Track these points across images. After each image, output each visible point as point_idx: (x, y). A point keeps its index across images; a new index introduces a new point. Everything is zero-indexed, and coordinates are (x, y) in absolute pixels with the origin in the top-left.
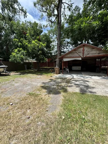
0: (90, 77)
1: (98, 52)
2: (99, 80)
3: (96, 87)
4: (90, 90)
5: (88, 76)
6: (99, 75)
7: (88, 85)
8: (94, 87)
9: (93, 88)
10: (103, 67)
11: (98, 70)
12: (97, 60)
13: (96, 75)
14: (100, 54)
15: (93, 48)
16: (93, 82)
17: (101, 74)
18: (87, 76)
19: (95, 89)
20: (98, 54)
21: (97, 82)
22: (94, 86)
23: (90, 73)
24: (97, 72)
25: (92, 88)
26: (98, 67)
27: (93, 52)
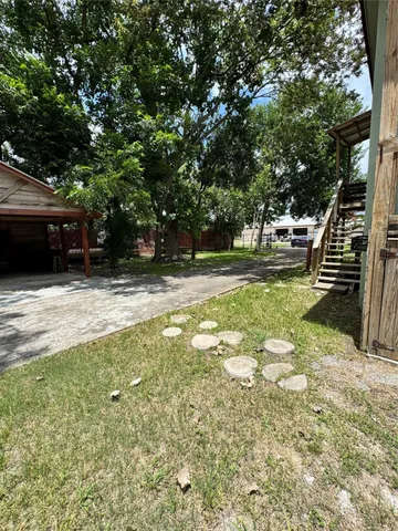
0: (30, 292)
1: (44, 200)
2: (61, 297)
3: (48, 328)
4: (23, 349)
5: (22, 292)
6: (61, 280)
7: (18, 331)
8: (41, 329)
9: (39, 334)
10: (71, 251)
11: (60, 263)
12: (51, 227)
13: (51, 281)
14: (55, 209)
15: (23, 182)
16: (39, 313)
17: (69, 276)
18: (18, 293)
19: (46, 335)
20: (45, 208)
21: (55, 308)
22: (41, 326)
23: (30, 278)
24: (59, 271)
25: (33, 338)
26: (57, 252)
27: (25, 198)
